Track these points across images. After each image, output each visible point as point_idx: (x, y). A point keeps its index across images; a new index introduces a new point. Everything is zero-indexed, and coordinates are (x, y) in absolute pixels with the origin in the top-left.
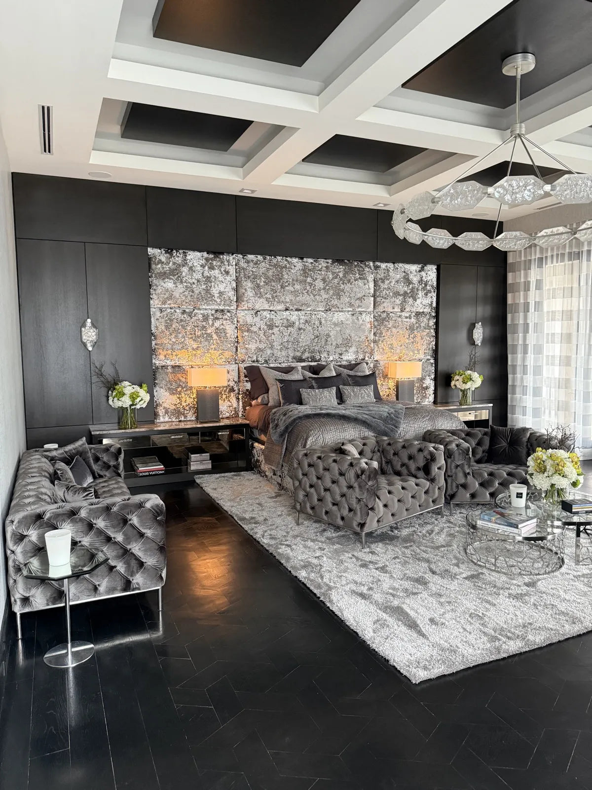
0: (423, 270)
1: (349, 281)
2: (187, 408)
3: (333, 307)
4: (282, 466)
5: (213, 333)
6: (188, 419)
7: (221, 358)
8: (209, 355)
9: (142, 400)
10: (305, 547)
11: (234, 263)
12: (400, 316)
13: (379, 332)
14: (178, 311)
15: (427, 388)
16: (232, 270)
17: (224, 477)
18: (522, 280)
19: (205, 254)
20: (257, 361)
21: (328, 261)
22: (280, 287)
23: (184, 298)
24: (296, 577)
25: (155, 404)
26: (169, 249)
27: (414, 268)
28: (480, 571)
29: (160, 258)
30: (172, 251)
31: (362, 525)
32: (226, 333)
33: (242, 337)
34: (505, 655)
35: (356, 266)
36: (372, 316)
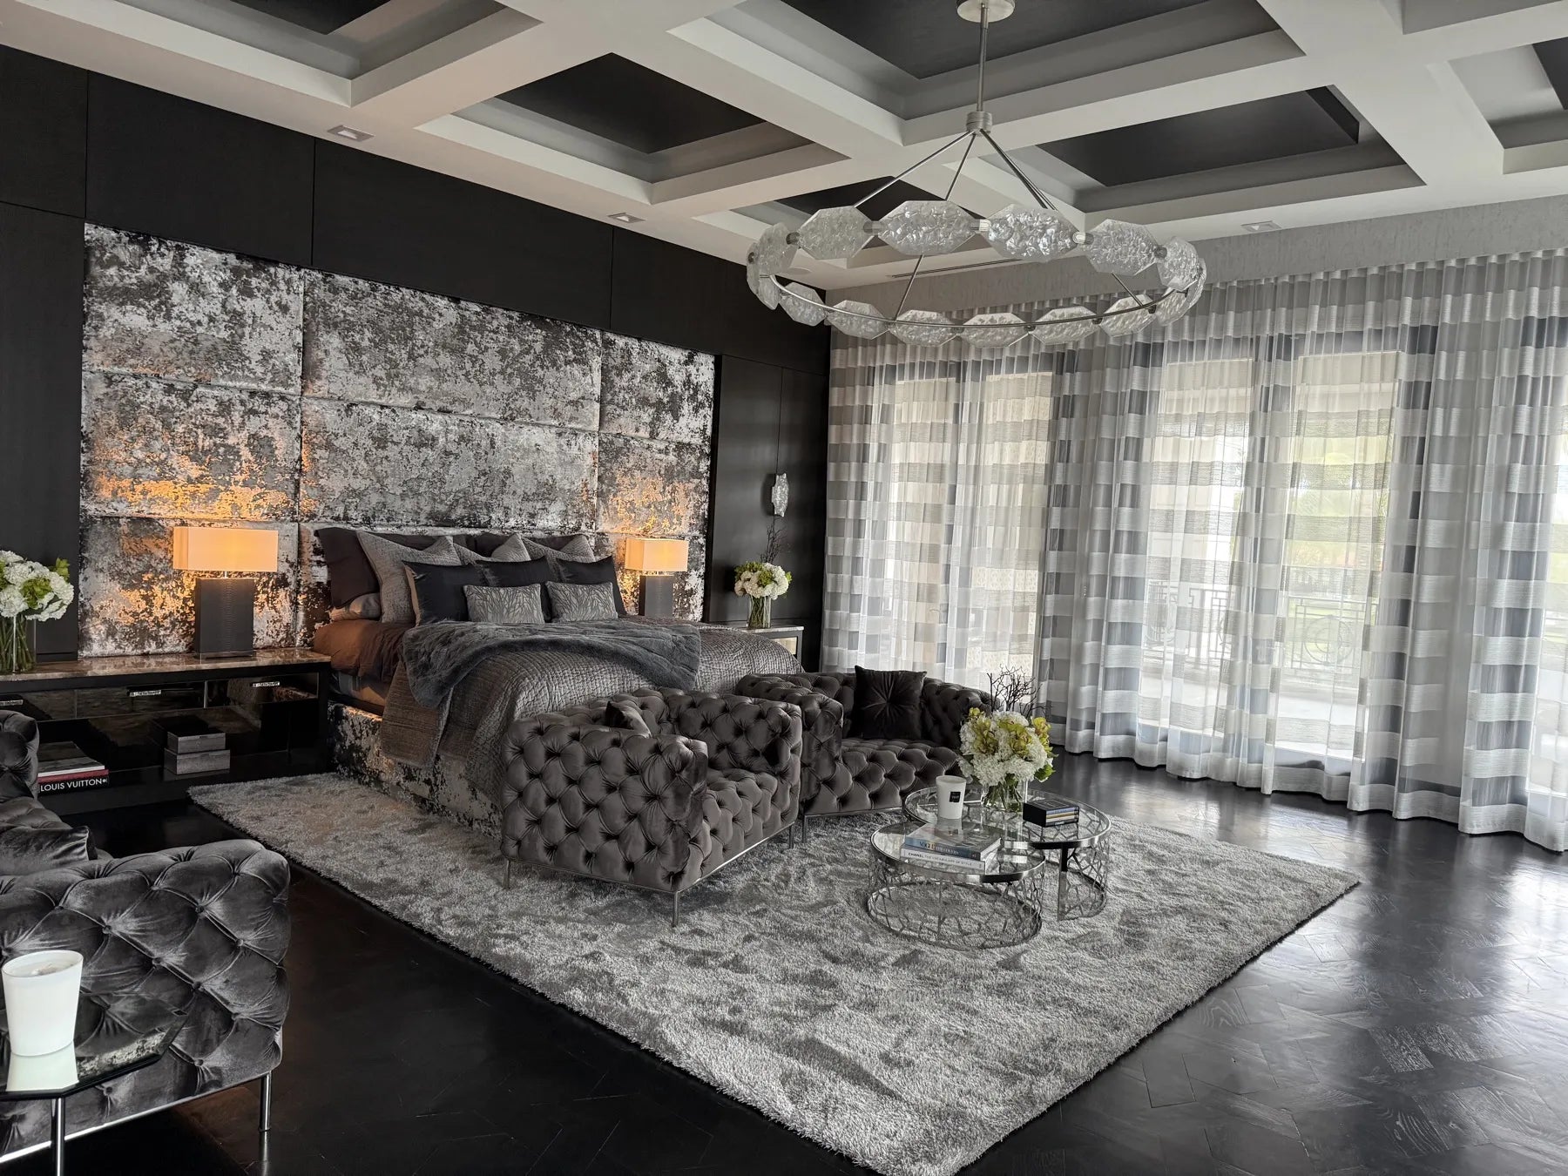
0: (692, 362)
1: (554, 363)
2: (167, 623)
3: (519, 412)
4: (438, 758)
5: (242, 446)
6: (167, 650)
7: (258, 507)
8: (230, 498)
9: (56, 599)
10: (550, 935)
11: (301, 289)
12: (649, 447)
13: (609, 474)
14: (154, 385)
15: (691, 593)
16: (296, 305)
17: (265, 788)
18: (857, 403)
19: (232, 259)
20: (347, 519)
21: (511, 314)
22: (406, 356)
23: (172, 355)
24: (563, 1006)
25: (80, 611)
26: (139, 234)
27: (675, 355)
28: (913, 947)
29: (115, 251)
30: (147, 239)
31: (676, 877)
32: (273, 450)
33: (313, 460)
34: (1043, 1108)
35: (568, 334)
36: (596, 442)
